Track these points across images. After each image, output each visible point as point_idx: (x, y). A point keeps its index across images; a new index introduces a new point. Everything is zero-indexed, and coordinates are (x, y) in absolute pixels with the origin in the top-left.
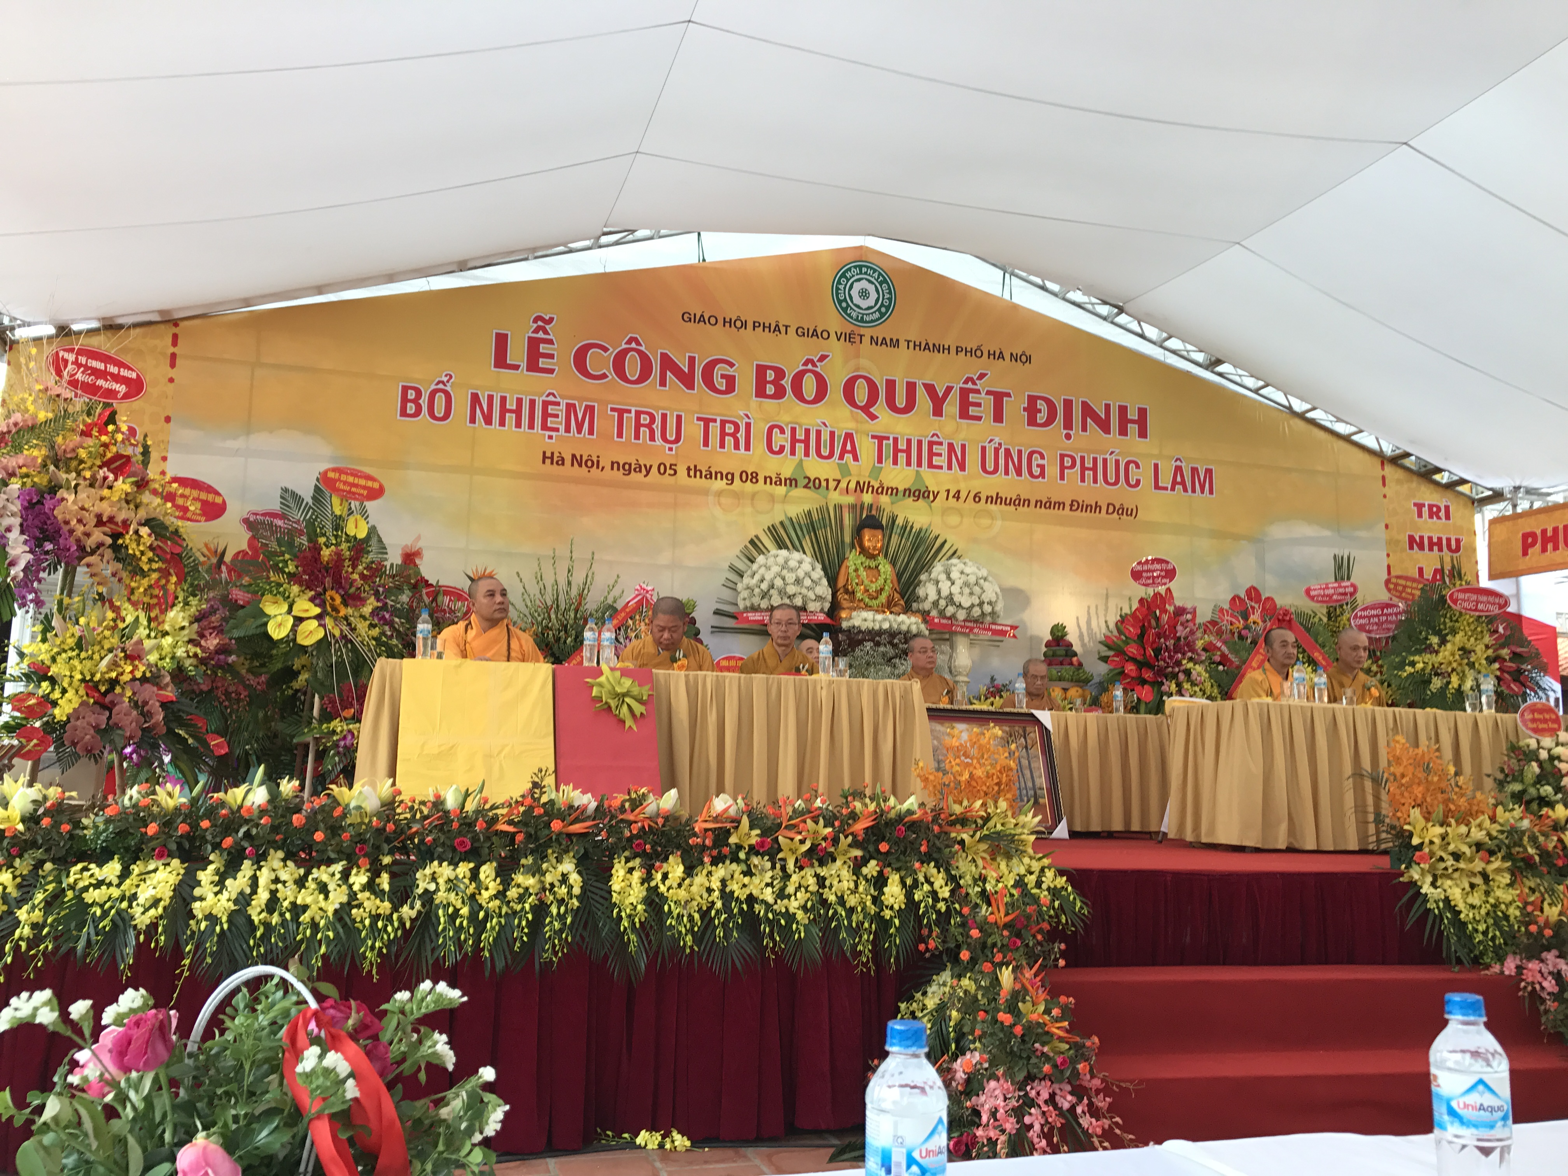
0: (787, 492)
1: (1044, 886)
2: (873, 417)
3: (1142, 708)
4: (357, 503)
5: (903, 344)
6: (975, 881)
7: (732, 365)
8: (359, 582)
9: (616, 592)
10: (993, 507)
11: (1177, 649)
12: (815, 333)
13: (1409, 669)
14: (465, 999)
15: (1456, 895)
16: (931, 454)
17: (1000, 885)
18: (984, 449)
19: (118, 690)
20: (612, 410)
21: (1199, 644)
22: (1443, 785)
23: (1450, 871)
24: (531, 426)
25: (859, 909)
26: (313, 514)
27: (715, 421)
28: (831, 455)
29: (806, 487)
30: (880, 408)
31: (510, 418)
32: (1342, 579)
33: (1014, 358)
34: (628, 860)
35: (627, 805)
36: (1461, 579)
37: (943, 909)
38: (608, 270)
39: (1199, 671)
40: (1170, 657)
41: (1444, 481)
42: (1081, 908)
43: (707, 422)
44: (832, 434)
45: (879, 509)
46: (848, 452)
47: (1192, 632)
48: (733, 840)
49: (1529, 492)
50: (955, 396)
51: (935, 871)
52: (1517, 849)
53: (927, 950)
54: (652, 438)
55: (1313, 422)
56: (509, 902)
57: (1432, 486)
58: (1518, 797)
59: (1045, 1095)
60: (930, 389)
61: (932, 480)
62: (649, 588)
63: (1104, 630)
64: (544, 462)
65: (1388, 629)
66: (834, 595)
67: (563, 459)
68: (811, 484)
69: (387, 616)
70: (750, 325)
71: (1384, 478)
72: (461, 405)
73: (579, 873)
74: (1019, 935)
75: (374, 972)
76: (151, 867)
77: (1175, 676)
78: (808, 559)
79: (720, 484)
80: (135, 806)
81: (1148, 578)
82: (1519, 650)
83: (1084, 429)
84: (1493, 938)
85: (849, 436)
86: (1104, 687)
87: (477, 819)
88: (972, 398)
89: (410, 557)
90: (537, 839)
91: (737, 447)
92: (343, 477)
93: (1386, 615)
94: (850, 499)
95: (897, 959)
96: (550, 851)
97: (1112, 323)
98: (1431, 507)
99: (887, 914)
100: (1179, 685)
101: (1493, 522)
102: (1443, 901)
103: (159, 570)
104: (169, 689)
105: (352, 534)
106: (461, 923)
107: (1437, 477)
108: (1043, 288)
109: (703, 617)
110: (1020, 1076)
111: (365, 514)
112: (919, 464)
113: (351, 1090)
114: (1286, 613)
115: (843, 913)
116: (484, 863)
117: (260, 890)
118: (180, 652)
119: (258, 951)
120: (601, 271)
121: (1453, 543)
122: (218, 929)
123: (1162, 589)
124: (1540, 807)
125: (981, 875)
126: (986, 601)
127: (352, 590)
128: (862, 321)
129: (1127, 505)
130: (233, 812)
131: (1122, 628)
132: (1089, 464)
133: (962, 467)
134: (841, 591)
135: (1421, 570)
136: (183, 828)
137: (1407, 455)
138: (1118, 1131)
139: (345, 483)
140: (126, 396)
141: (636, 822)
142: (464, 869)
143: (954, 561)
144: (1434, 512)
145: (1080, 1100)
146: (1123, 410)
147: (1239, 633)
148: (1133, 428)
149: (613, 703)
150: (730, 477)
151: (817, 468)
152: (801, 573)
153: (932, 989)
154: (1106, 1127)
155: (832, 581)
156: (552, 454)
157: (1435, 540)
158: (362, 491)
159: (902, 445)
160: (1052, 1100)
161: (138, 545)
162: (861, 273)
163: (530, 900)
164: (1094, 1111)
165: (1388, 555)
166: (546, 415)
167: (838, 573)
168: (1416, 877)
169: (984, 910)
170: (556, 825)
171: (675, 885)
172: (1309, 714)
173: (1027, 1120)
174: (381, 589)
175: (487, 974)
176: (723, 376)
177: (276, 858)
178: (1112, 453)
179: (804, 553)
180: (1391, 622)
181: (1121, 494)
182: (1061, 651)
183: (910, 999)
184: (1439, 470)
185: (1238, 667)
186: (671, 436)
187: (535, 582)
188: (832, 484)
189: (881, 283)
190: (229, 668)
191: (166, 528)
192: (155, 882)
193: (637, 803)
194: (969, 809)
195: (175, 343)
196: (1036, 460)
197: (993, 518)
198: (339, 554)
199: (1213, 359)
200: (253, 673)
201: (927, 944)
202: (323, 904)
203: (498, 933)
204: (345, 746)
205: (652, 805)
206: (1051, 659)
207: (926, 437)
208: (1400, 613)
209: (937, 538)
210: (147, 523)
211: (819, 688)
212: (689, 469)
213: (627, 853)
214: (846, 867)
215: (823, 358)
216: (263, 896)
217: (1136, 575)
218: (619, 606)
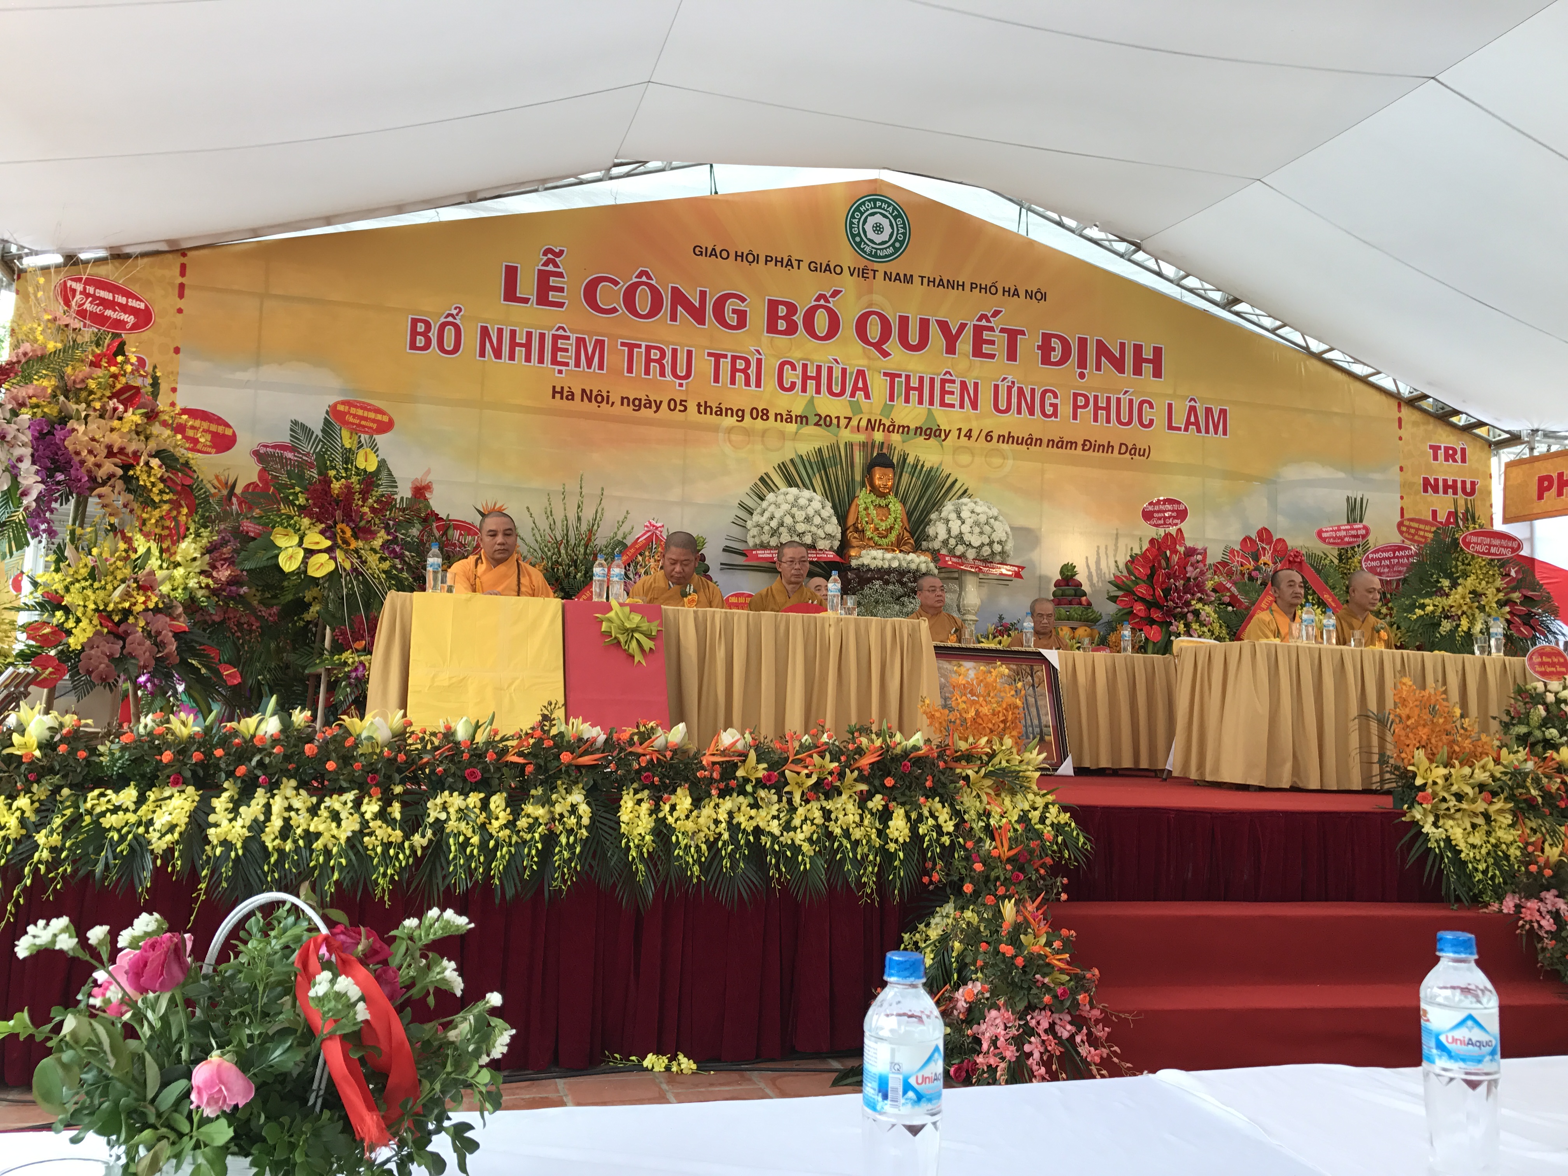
0: (798, 429)
1: (1048, 822)
2: (886, 354)
3: (1150, 647)
4: (367, 436)
5: (917, 280)
6: (979, 815)
7: (743, 300)
8: (370, 515)
9: (625, 528)
10: (1005, 446)
11: (1187, 589)
12: (828, 268)
13: (1419, 612)
14: (472, 925)
15: (1457, 835)
16: (943, 392)
17: (1004, 820)
18: (996, 387)
19: (131, 620)
20: (623, 344)
21: (1209, 585)
22: (1448, 727)
23: (1452, 811)
24: (541, 361)
25: (864, 842)
26: (323, 447)
27: (725, 356)
28: (842, 393)
29: (817, 424)
30: (893, 345)
31: (520, 352)
32: (1355, 521)
33: (1029, 295)
34: (636, 792)
35: (636, 738)
36: (1474, 522)
37: (947, 843)
38: (619, 202)
39: (1208, 611)
40: (1180, 598)
41: (1461, 424)
42: (1084, 843)
43: (718, 357)
44: (844, 371)
45: (890, 447)
46: (860, 389)
47: (1202, 573)
48: (740, 773)
49: (1547, 435)
50: (968, 332)
51: (940, 805)
52: (1520, 790)
53: (931, 882)
54: (662, 374)
55: (1330, 363)
56: (519, 831)
57: (1448, 429)
58: (1522, 740)
59: (1045, 1024)
60: (943, 326)
61: (944, 418)
62: (659, 525)
63: (1113, 569)
64: (554, 397)
65: (1400, 572)
66: (844, 533)
67: (573, 394)
68: (822, 422)
69: (398, 549)
70: (762, 259)
71: (1400, 420)
72: (471, 339)
73: (588, 804)
74: (1022, 869)
75: (386, 898)
76: (167, 794)
77: (1184, 616)
78: (818, 497)
79: (730, 421)
80: (150, 734)
81: (1160, 518)
82: (1530, 593)
83: (1098, 368)
84: (1493, 878)
85: (861, 373)
86: (1112, 627)
87: (487, 750)
88: (986, 335)
89: (420, 491)
90: (546, 770)
91: (747, 384)
92: (353, 410)
93: (1398, 557)
94: (861, 437)
95: (901, 890)
96: (559, 782)
97: (1129, 260)
98: (1447, 449)
99: (892, 847)
100: (1187, 625)
101: (1509, 465)
102: (1444, 840)
103: (169, 501)
104: (182, 619)
105: (362, 467)
106: (472, 851)
107: (1454, 420)
108: (1060, 224)
109: (713, 554)
110: (1021, 1006)
111: (374, 448)
112: (931, 403)
113: (362, 1012)
114: (1297, 554)
115: (849, 846)
116: (494, 793)
117: (273, 818)
118: (192, 583)
119: (273, 877)
120: (611, 202)
121: (1468, 486)
122: (233, 854)
123: (1173, 530)
124: (1545, 750)
125: (985, 809)
126: (996, 540)
127: (363, 523)
128: (876, 256)
129: (1142, 445)
130: (246, 742)
131: (1131, 568)
132: (1102, 403)
133: (974, 406)
134: (851, 529)
135: (1434, 513)
136: (197, 757)
137: (1425, 397)
138: (1115, 1060)
139: (355, 416)
140: (135, 327)
141: (644, 755)
142: (474, 799)
143: (965, 500)
144: (1450, 453)
145: (1079, 1030)
146: (1138, 349)
147: (1250, 574)
148: (1148, 368)
149: (622, 639)
150: (740, 415)
151: (828, 405)
152: (810, 511)
153: (935, 920)
154: (1105, 1056)
155: (842, 519)
156: (562, 388)
157: (1450, 483)
158: (371, 425)
159: (914, 383)
160: (1051, 1029)
161: (149, 476)
162: (875, 207)
163: (540, 829)
164: (1092, 1041)
165: (1402, 498)
166: (555, 349)
167: (848, 511)
168: (1418, 816)
169: (988, 844)
170: (566, 757)
171: (683, 817)
172: (1317, 656)
173: (1027, 1048)
174: (391, 523)
175: (497, 901)
176: (734, 311)
177: (288, 786)
178: (1126, 392)
179: (815, 491)
180: (1402, 565)
181: (1133, 434)
182: (1070, 590)
183: (914, 930)
184: (1456, 413)
185: (1248, 608)
186: (681, 372)
187: (545, 517)
188: (843, 422)
189: (895, 218)
190: (240, 599)
191: (177, 460)
192: (170, 808)
193: (646, 737)
194: (974, 746)
195: (183, 274)
196: (1049, 399)
197: (1004, 458)
198: (349, 487)
199: (1231, 298)
200: (264, 605)
201: (930, 876)
202: (335, 832)
203: (508, 861)
204: (357, 678)
205: (661, 738)
206: (1059, 599)
207: (939, 374)
208: (1412, 556)
209: (948, 476)
210: (157, 454)
211: (827, 626)
212: (699, 405)
213: (635, 785)
214: (851, 801)
215: (836, 293)
216: (276, 823)
217: (1147, 516)
218: (629, 542)
